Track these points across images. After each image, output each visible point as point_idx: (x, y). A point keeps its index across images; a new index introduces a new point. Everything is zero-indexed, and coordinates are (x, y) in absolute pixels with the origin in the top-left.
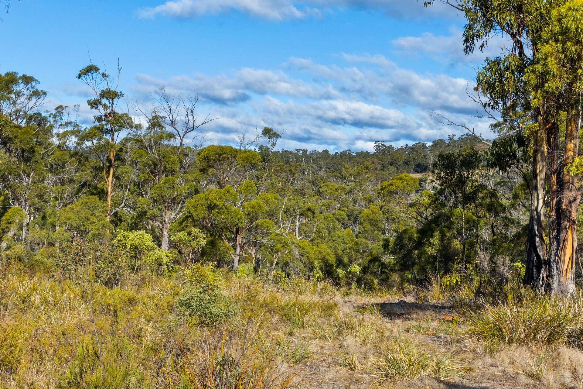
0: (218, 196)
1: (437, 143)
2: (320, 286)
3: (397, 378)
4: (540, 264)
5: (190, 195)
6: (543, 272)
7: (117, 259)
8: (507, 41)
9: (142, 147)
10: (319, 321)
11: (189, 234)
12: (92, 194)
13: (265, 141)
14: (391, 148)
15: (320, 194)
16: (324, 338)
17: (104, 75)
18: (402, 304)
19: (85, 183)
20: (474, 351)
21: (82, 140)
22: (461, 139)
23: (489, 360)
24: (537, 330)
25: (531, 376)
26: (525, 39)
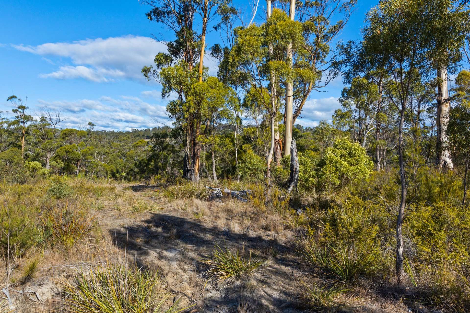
0: (70, 148)
1: (154, 129)
2: (110, 180)
3: (136, 213)
4: (188, 171)
5: (58, 147)
6: (189, 174)
7: (25, 173)
8: (177, 95)
9: (37, 129)
10: (108, 193)
11: (57, 162)
12: (15, 147)
13: (89, 127)
14: (138, 130)
15: (111, 147)
16: (110, 200)
17: (19, 100)
18: (140, 186)
19: (12, 142)
20: (164, 202)
21: (10, 125)
22: (163, 128)
23: (169, 205)
24: (186, 193)
25: (183, 209)
26: (183, 94)
